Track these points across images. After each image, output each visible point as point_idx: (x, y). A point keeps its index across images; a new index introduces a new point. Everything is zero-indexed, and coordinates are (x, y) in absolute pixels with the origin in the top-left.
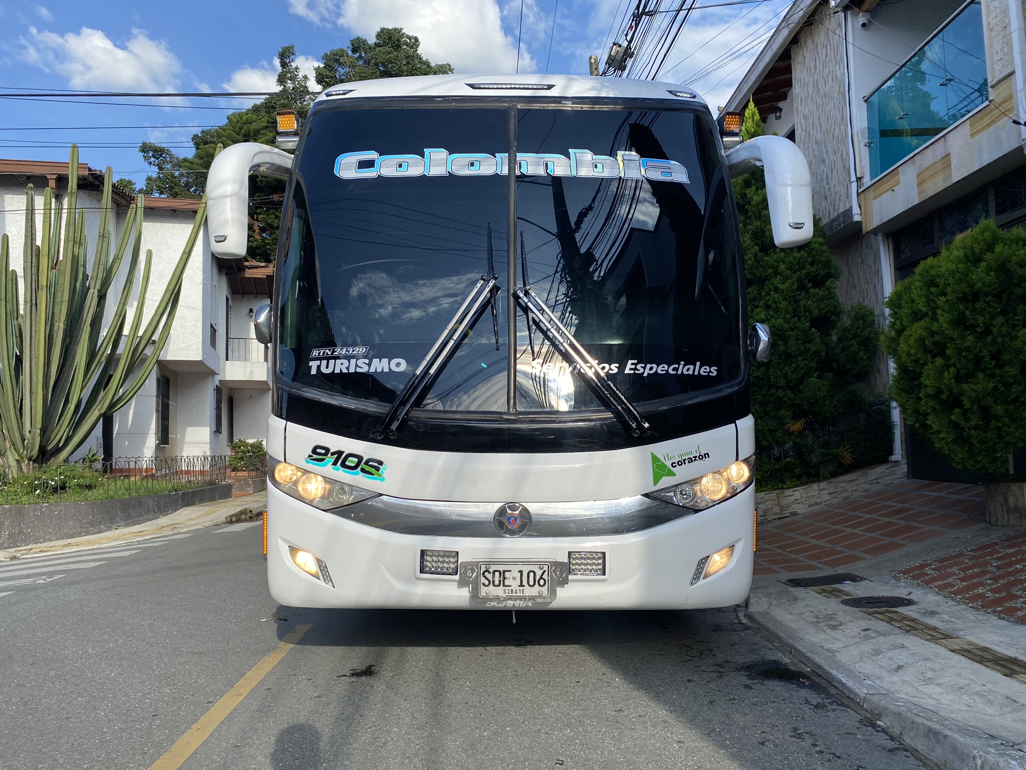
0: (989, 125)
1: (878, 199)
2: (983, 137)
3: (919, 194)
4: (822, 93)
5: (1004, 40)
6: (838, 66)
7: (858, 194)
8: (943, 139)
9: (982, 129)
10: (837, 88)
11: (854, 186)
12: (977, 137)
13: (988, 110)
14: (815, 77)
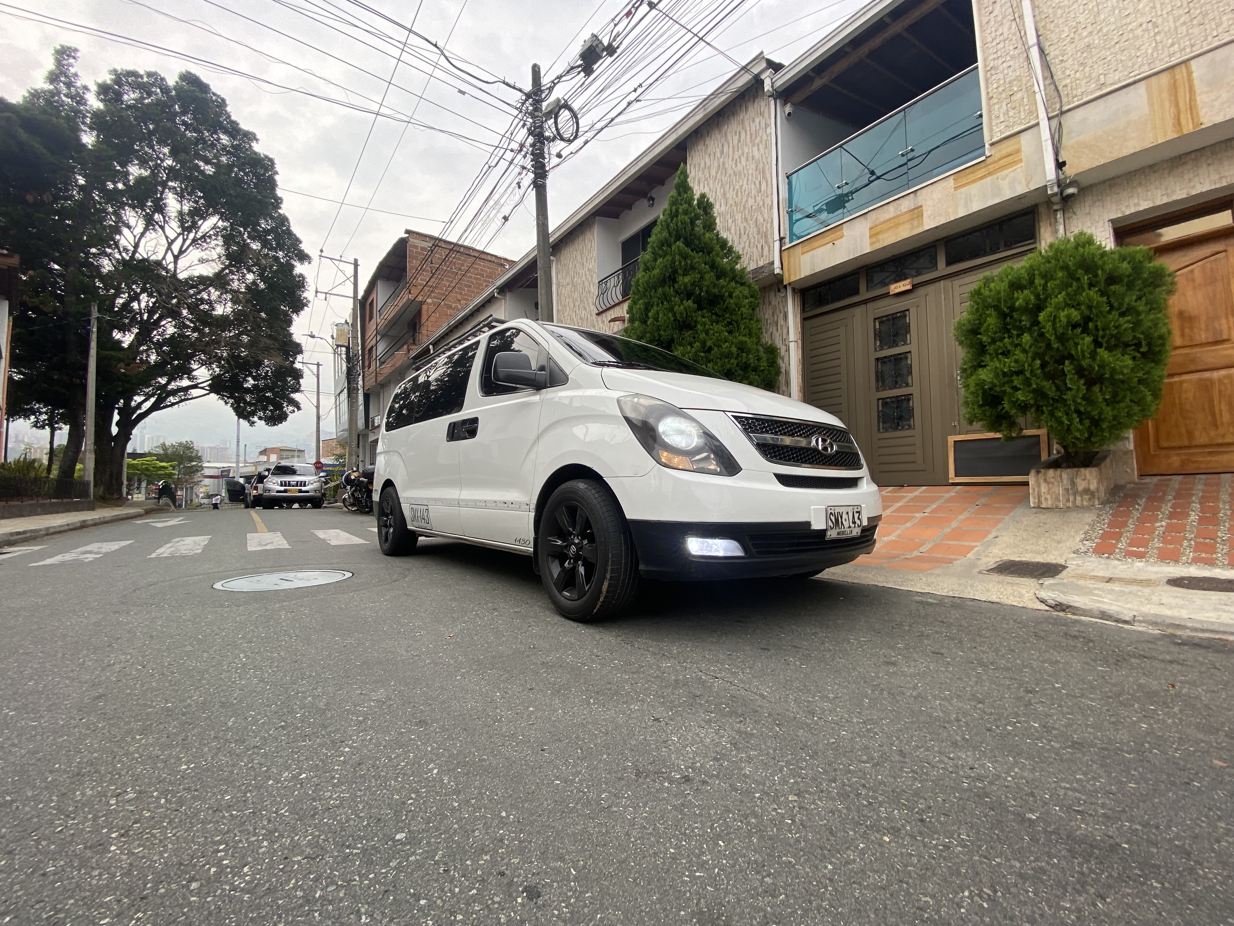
0: (982, 178)
1: (810, 253)
2: (974, 189)
3: (871, 244)
4: (730, 171)
5: (1009, 106)
6: (755, 148)
7: (781, 251)
8: (912, 195)
9: (974, 181)
10: (753, 166)
11: (777, 244)
12: (963, 190)
13: (983, 165)
14: (721, 160)
